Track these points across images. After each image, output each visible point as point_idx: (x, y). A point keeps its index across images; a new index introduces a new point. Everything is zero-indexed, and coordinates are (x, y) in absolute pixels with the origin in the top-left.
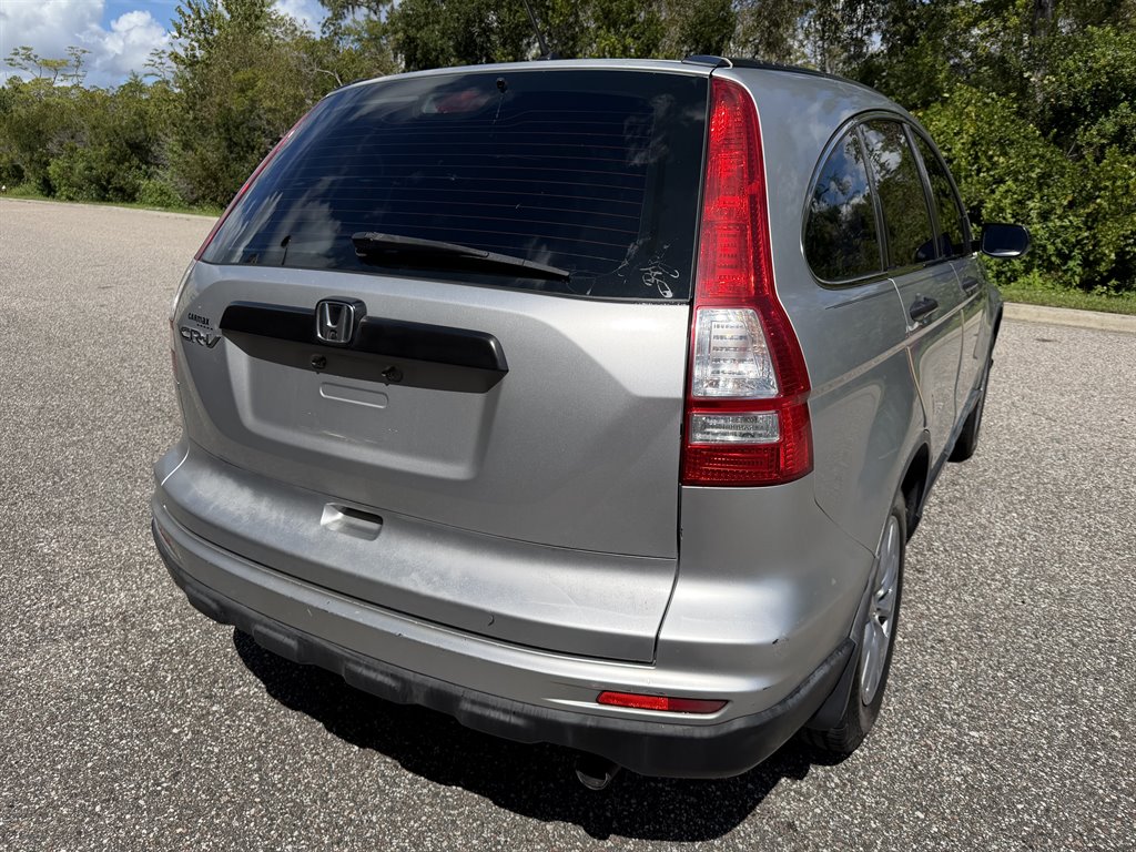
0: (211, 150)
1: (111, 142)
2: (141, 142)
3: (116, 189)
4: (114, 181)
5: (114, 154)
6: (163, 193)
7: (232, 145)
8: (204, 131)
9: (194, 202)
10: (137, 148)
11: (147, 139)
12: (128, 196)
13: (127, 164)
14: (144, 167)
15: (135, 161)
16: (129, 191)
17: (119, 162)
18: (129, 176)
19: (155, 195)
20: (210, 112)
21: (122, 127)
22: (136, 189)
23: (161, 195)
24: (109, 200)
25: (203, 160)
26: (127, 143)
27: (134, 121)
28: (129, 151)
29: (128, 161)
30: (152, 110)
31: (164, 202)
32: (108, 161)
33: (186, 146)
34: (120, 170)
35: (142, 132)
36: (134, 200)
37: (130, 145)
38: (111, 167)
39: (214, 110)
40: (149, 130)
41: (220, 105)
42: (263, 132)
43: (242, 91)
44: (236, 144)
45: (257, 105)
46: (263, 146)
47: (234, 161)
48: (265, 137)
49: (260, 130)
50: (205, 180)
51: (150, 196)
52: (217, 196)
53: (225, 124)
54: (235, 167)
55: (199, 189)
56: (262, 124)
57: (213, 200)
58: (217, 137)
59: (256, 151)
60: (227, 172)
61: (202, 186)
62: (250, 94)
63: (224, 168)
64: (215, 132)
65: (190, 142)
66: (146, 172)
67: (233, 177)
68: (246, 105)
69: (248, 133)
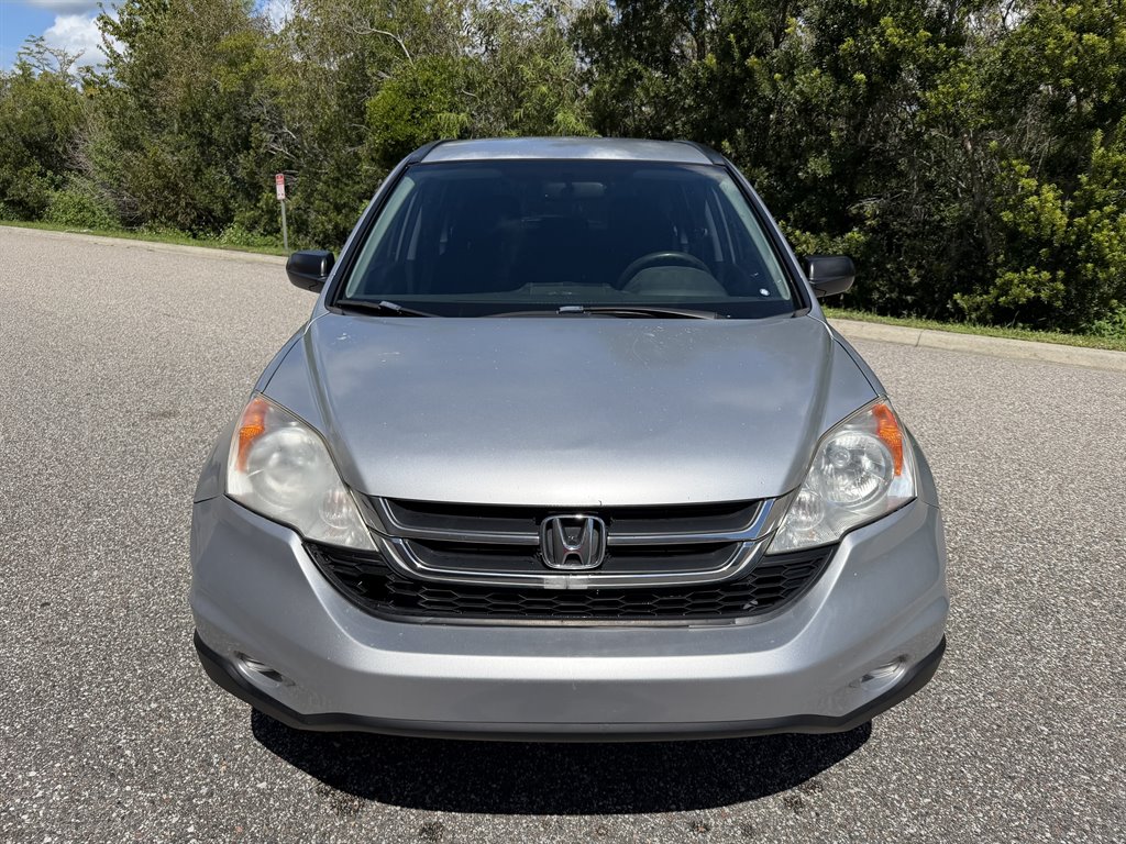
0: (168, 152)
2: (43, 140)
3: (12, 203)
4: (10, 192)
5: (7, 156)
6: (83, 208)
7: (206, 142)
8: (158, 126)
9: (138, 222)
10: (40, 149)
11: (53, 137)
12: (30, 212)
13: (26, 169)
14: (49, 173)
15: (37, 166)
16: (32, 202)
17: (19, 164)
18: (32, 184)
19: (73, 211)
20: (172, 95)
21: (15, 120)
22: (43, 205)
23: (80, 210)
25: (157, 164)
26: (24, 140)
27: (34, 113)
28: (28, 153)
29: (26, 165)
30: (56, 100)
31: (83, 219)
33: (128, 143)
34: (18, 177)
35: (45, 127)
36: (40, 218)
37: (28, 145)
38: (7, 173)
39: (180, 93)
40: (58, 125)
41: (188, 86)
42: (262, 124)
43: (232, 64)
44: (210, 142)
45: (257, 85)
46: (264, 144)
47: (209, 165)
48: (265, 130)
49: (258, 120)
50: (159, 191)
51: (65, 212)
52: (177, 214)
53: (196, 113)
54: (211, 173)
55: (147, 203)
56: (261, 112)
57: (169, 219)
58: (180, 132)
59: (251, 152)
60: (196, 180)
61: (151, 199)
62: (246, 68)
63: (191, 175)
64: (176, 125)
65: (137, 138)
66: (53, 180)
67: (208, 188)
68: (237, 86)
69: (236, 127)
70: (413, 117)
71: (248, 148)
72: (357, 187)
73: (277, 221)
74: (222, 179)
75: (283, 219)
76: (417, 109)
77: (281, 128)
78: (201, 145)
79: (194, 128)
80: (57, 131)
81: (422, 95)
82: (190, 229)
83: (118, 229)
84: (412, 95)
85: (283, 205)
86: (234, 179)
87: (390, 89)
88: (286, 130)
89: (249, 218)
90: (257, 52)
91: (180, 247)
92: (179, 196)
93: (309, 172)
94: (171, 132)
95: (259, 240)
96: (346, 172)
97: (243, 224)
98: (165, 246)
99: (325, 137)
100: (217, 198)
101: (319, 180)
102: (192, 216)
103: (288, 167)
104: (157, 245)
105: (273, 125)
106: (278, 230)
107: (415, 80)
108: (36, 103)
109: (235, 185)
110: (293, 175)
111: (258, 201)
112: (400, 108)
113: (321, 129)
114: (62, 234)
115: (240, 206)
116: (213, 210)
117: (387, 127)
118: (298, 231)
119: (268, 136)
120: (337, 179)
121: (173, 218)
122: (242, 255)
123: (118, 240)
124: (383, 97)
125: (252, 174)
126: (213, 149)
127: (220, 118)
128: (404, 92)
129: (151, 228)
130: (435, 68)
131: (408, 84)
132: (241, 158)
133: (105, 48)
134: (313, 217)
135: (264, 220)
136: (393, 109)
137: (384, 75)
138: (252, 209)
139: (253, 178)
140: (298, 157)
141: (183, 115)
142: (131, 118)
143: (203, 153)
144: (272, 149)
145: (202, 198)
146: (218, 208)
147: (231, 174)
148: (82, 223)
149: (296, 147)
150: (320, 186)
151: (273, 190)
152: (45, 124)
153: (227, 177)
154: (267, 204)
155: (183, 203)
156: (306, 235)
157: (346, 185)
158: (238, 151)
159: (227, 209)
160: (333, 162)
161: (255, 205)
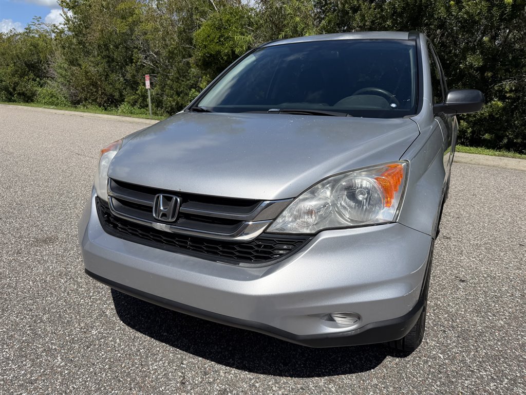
0: (92, 66)
1: (15, 63)
2: (35, 63)
3: (19, 94)
4: (18, 88)
5: (17, 71)
6: (52, 96)
7: (110, 60)
8: (88, 53)
9: (78, 102)
10: (33, 67)
11: (39, 61)
12: (28, 98)
13: (26, 77)
14: (38, 79)
15: (32, 76)
16: (28, 93)
17: (22, 76)
18: (29, 85)
19: (48, 97)
20: (94, 36)
21: (22, 54)
22: (34, 94)
23: (51, 97)
24: (14, 101)
25: (87, 73)
26: (26, 64)
27: (30, 50)
28: (27, 69)
29: (27, 75)
30: (41, 43)
31: (53, 102)
32: (13, 75)
33: (72, 63)
34: (22, 82)
35: (36, 57)
36: (32, 101)
37: (28, 65)
38: (16, 79)
40: (42, 55)
41: (102, 31)
42: (139, 50)
43: (123, 18)
44: (113, 60)
45: (136, 29)
46: (140, 60)
47: (113, 72)
48: (140, 53)
49: (137, 48)
50: (88, 86)
51: (44, 98)
52: (97, 98)
53: (105, 45)
54: (113, 76)
55: (82, 93)
56: (139, 43)
57: (93, 101)
58: (98, 55)
59: (134, 65)
60: (106, 80)
61: (84, 90)
62: (130, 20)
63: (103, 78)
64: (96, 53)
65: (77, 60)
66: (40, 83)
67: (112, 84)
68: (126, 29)
69: (126, 52)
70: (220, 41)
71: (132, 62)
72: (188, 82)
73: (146, 101)
74: (119, 80)
75: (149, 100)
76: (222, 36)
77: (149, 52)
78: (108, 62)
79: (104, 53)
80: (42, 58)
81: (225, 28)
82: (104, 106)
83: (69, 106)
84: (219, 28)
85: (149, 92)
86: (125, 80)
87: (207, 25)
88: (151, 53)
89: (132, 99)
90: (136, 11)
91: (96, 115)
92: (97, 89)
93: (163, 75)
94: (94, 56)
95: (137, 111)
96: (183, 74)
97: (129, 103)
98: (89, 114)
99: (171, 56)
100: (116, 89)
101: (169, 79)
102: (105, 99)
103: (152, 72)
104: (85, 114)
105: (144, 51)
106: (147, 106)
107: (221, 20)
108: (31, 45)
109: (125, 82)
110: (155, 76)
111: (137, 90)
112: (213, 35)
113: (169, 52)
114: (40, 109)
115: (128, 94)
116: (114, 96)
117: (205, 46)
118: (157, 106)
119: (142, 56)
120: (178, 78)
121: (95, 100)
122: (128, 119)
123: (67, 112)
124: (203, 30)
125: (133, 76)
126: (114, 64)
127: (117, 48)
128: (215, 27)
129: (84, 106)
130: (231, 13)
131: (217, 22)
132: (128, 68)
133: (63, 15)
134: (165, 99)
135: (140, 100)
136: (209, 36)
137: (203, 20)
138: (134, 95)
139: (134, 78)
140: (158, 67)
141: (99, 46)
142: (74, 49)
143: (109, 66)
144: (144, 63)
145: (109, 89)
146: (117, 95)
147: (124, 77)
148: (52, 104)
149: (157, 62)
150: (169, 82)
151: (144, 84)
152: (35, 56)
153: (121, 78)
154: (141, 92)
155: (100, 92)
156: (162, 108)
157: (183, 81)
158: (127, 65)
159: (121, 95)
160: (175, 69)
161: (135, 93)
